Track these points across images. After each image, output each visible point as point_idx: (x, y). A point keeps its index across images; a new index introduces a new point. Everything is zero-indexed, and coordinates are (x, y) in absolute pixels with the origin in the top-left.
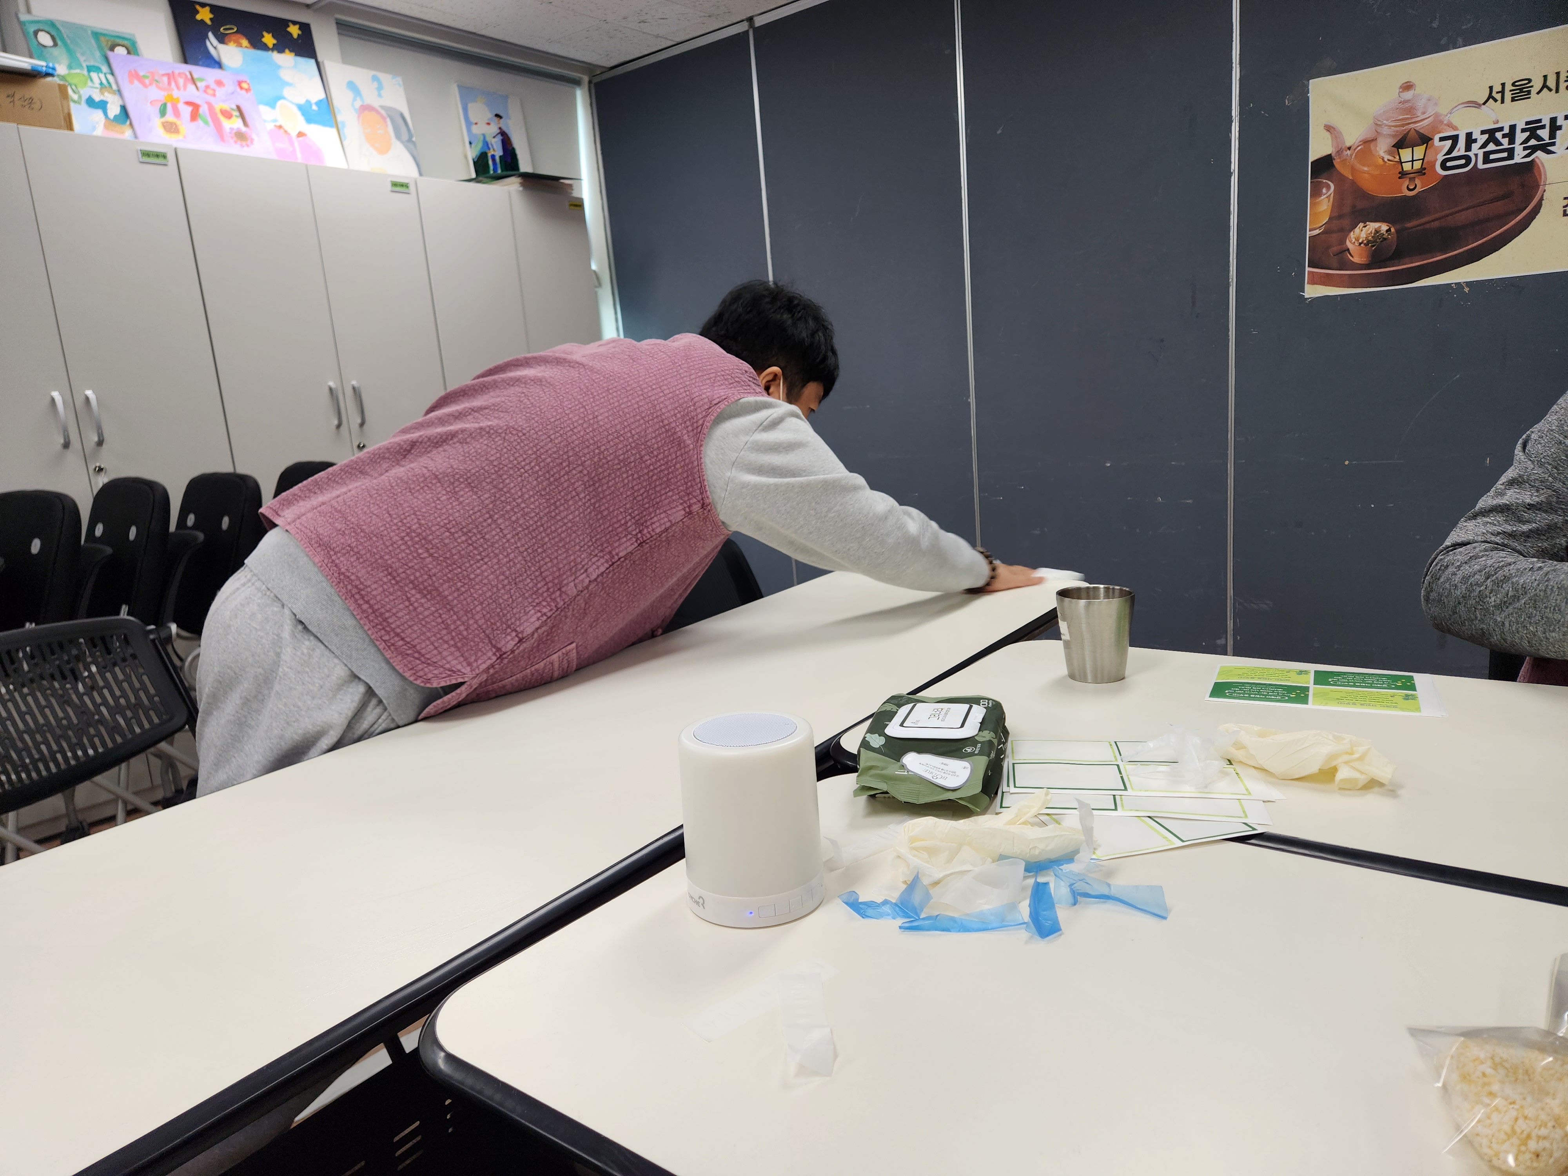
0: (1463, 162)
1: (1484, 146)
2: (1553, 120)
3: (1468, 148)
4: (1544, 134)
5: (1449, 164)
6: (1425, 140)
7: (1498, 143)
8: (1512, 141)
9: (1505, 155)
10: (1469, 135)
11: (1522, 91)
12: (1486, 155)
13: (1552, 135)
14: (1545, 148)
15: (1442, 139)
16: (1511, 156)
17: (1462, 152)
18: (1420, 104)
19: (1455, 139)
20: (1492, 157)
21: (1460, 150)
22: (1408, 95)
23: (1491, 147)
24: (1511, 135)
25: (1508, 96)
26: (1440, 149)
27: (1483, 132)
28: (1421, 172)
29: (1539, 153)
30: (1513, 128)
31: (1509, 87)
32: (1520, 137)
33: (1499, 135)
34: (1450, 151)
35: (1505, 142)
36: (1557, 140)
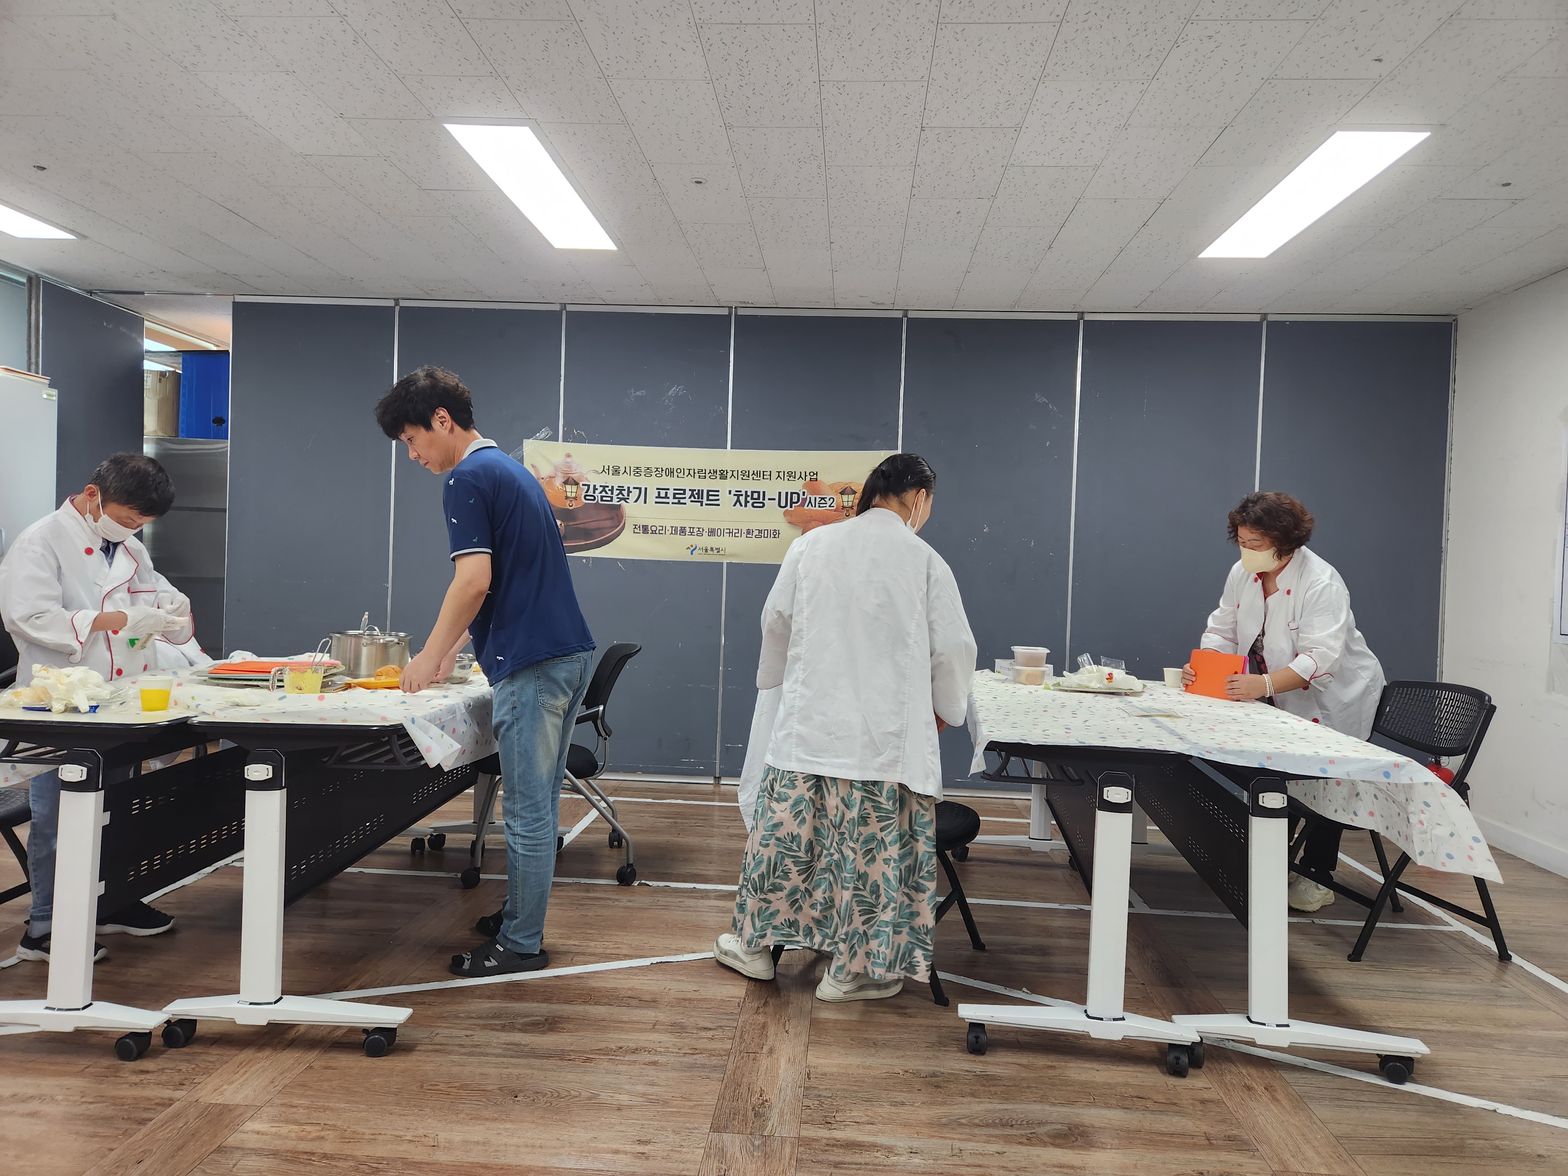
0: (592, 498)
1: (601, 493)
2: (629, 488)
3: (594, 493)
4: (625, 493)
5: (587, 498)
6: (577, 484)
7: (607, 493)
8: (612, 493)
9: (609, 499)
10: (595, 486)
11: (616, 471)
12: (602, 497)
13: (628, 495)
14: (625, 500)
15: (583, 485)
16: (611, 500)
17: (592, 494)
18: (574, 465)
19: (589, 486)
20: (604, 499)
21: (591, 492)
22: (569, 460)
23: (604, 494)
24: (612, 490)
25: (611, 472)
26: (583, 490)
27: (601, 486)
28: (575, 498)
29: (623, 502)
30: (613, 487)
31: (611, 468)
32: (616, 492)
33: (607, 489)
34: (587, 492)
35: (609, 492)
36: (630, 497)
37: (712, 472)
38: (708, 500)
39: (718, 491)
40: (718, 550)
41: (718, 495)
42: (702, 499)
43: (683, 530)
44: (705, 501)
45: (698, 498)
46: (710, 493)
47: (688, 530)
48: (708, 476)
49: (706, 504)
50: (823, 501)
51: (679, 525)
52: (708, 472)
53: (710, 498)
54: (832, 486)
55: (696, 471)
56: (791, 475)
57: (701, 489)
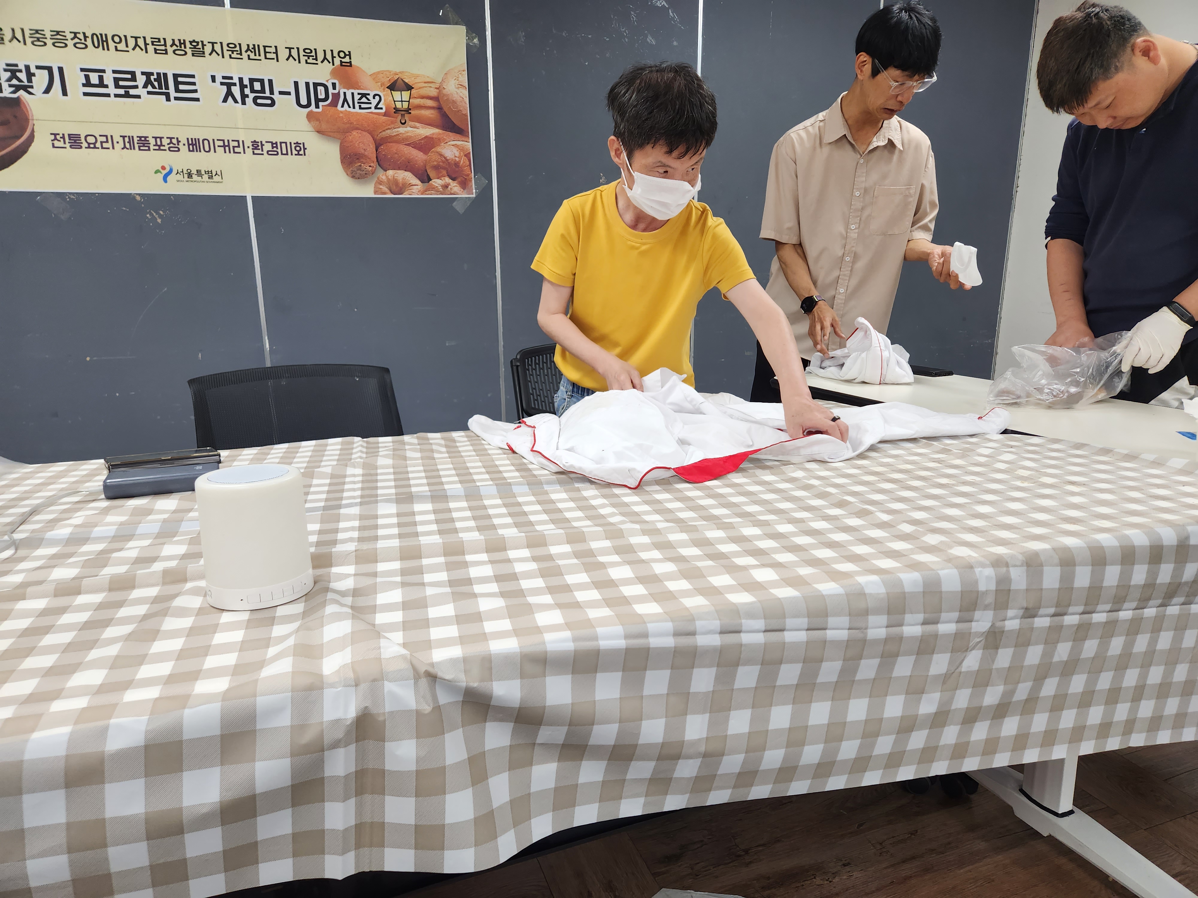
2: (28, 68)
4: (21, 74)
13: (28, 79)
14: (25, 88)
29: (21, 92)
32: (5, 76)
36: (33, 85)
37: (177, 43)
38: (177, 90)
39: (193, 76)
40: (210, 174)
41: (194, 84)
42: (167, 88)
43: (143, 143)
44: (173, 94)
45: (161, 88)
46: (180, 79)
47: (152, 141)
48: (170, 50)
49: (176, 99)
50: (364, 100)
51: (136, 132)
52: (169, 43)
53: (181, 87)
54: (375, 76)
55: (149, 41)
56: (310, 55)
57: (162, 71)
